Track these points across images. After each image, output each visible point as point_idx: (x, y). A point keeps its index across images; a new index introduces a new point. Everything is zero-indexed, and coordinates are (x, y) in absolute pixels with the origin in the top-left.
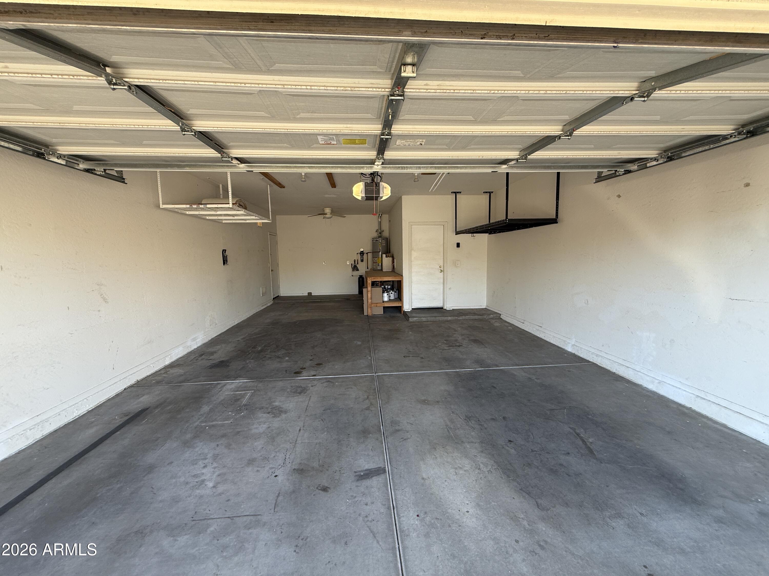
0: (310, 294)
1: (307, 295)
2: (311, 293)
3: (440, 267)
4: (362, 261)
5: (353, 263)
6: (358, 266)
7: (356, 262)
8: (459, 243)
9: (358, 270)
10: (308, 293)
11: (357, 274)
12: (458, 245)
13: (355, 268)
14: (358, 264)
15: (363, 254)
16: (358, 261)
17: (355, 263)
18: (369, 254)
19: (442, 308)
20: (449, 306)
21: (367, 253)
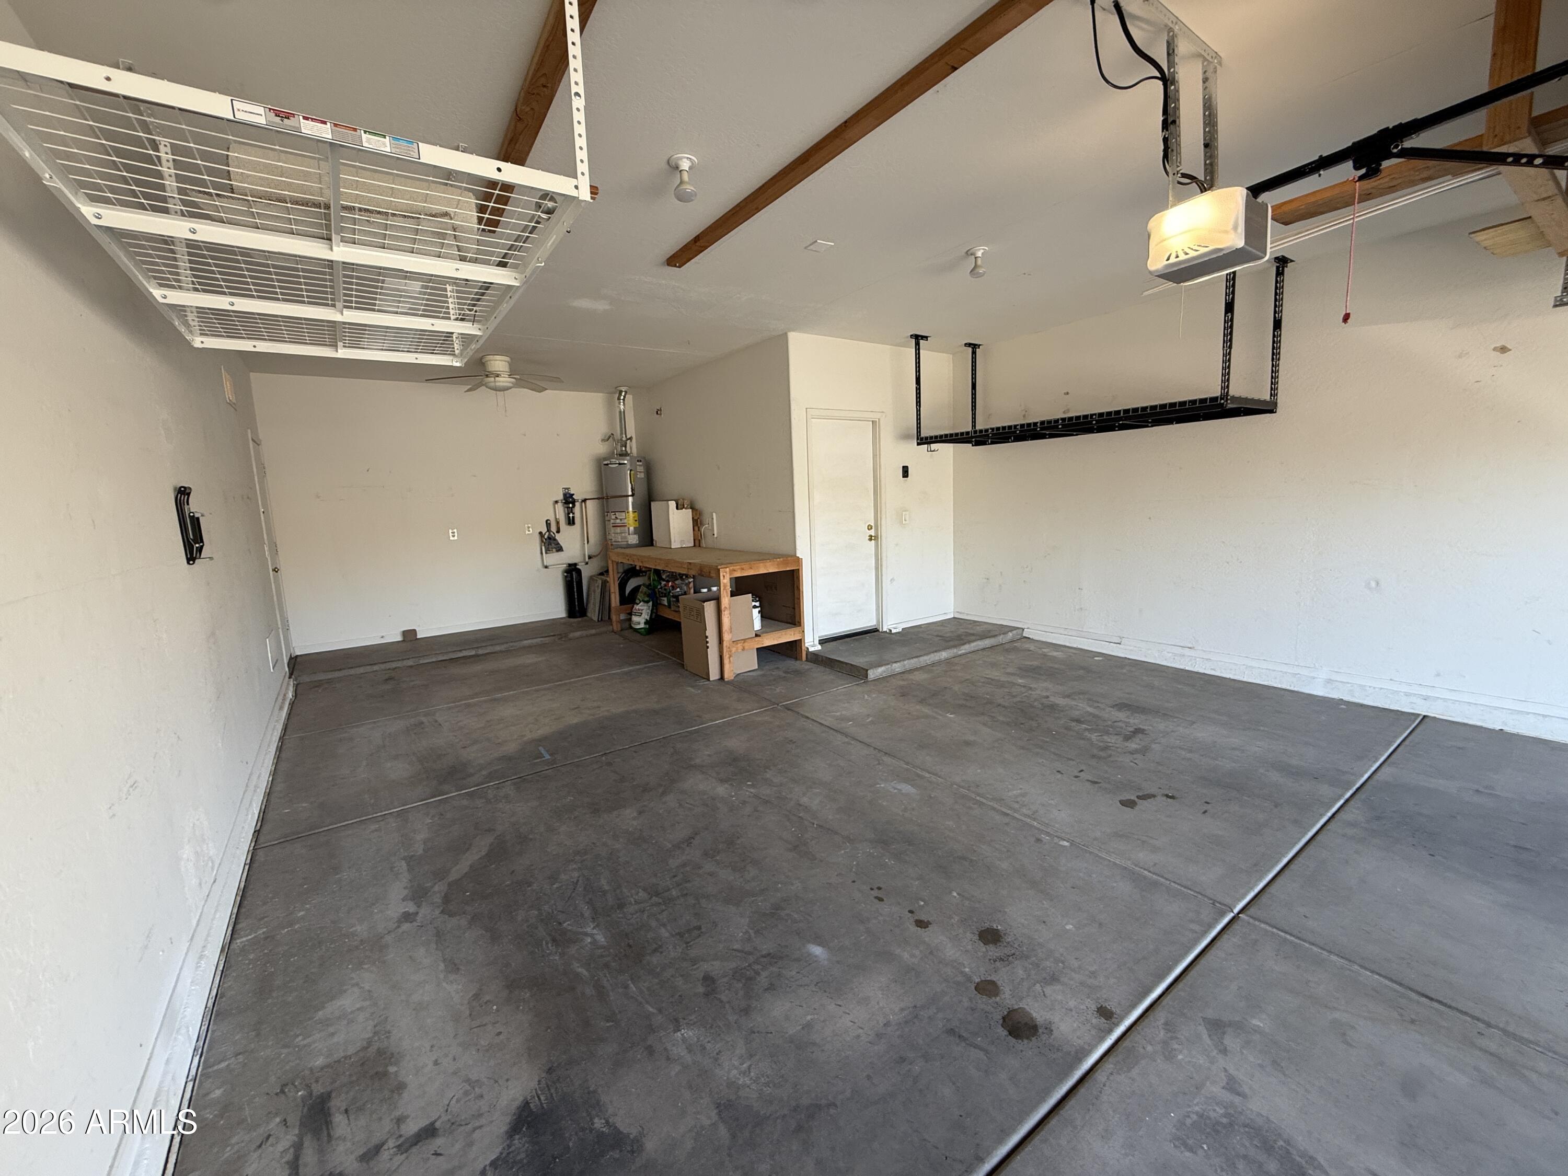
0: (409, 635)
1: (399, 638)
2: (414, 632)
3: (870, 528)
4: (571, 522)
5: (544, 530)
6: (558, 537)
7: (554, 529)
8: (907, 467)
9: (560, 549)
10: (405, 633)
11: (559, 561)
12: (905, 472)
13: (550, 543)
14: (558, 532)
15: (574, 502)
16: (558, 523)
17: (549, 530)
18: (588, 502)
19: (875, 630)
20: (893, 623)
21: (584, 501)
